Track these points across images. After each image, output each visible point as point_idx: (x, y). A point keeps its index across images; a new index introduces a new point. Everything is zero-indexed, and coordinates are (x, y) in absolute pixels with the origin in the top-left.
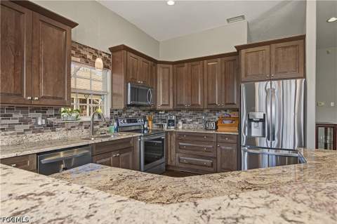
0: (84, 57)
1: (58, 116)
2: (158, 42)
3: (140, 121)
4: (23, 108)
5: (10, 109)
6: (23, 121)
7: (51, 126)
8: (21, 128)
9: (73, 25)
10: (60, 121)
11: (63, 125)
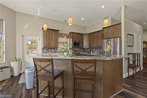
0: (62, 36)
1: (57, 50)
2: (86, 27)
3: (78, 52)
4: (51, 48)
5: (49, 48)
6: (51, 51)
7: (55, 52)
8: (50, 52)
9: (59, 31)
10: (57, 51)
11: (58, 52)
